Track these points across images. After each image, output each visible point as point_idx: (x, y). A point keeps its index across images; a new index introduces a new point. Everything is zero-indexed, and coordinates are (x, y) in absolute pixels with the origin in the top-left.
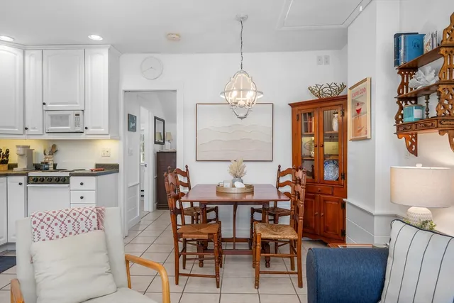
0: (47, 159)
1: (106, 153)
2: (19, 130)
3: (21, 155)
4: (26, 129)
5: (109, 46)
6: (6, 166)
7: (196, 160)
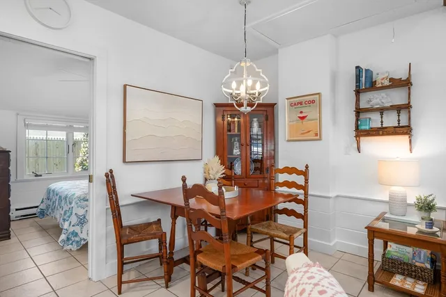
7: (124, 161)
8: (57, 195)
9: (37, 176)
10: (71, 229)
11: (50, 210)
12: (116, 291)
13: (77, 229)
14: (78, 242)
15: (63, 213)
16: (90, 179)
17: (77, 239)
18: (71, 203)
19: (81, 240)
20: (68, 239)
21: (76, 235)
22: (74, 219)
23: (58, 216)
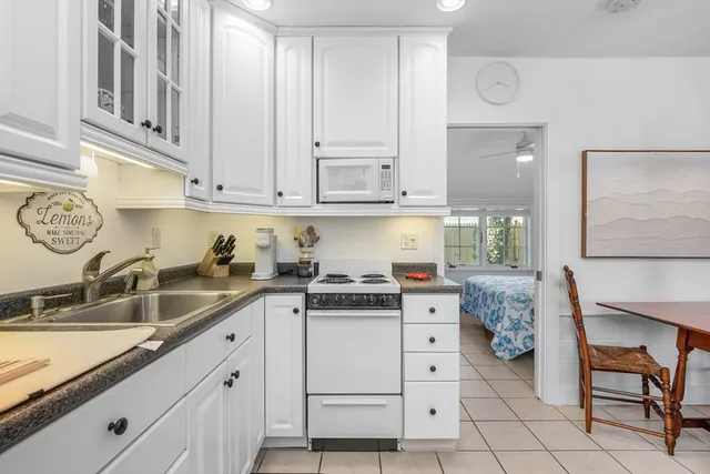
0: (306, 256)
1: (410, 243)
2: (266, 196)
3: (262, 248)
4: (280, 194)
5: (451, 29)
6: (226, 269)
7: (584, 255)
8: (480, 290)
9: (451, 266)
10: (504, 333)
11: (471, 307)
12: (584, 428)
13: (511, 335)
14: (510, 350)
15: (490, 312)
16: (539, 276)
17: (509, 346)
18: (500, 303)
19: (515, 349)
20: (500, 344)
21: (509, 341)
22: (506, 323)
23: (482, 316)
